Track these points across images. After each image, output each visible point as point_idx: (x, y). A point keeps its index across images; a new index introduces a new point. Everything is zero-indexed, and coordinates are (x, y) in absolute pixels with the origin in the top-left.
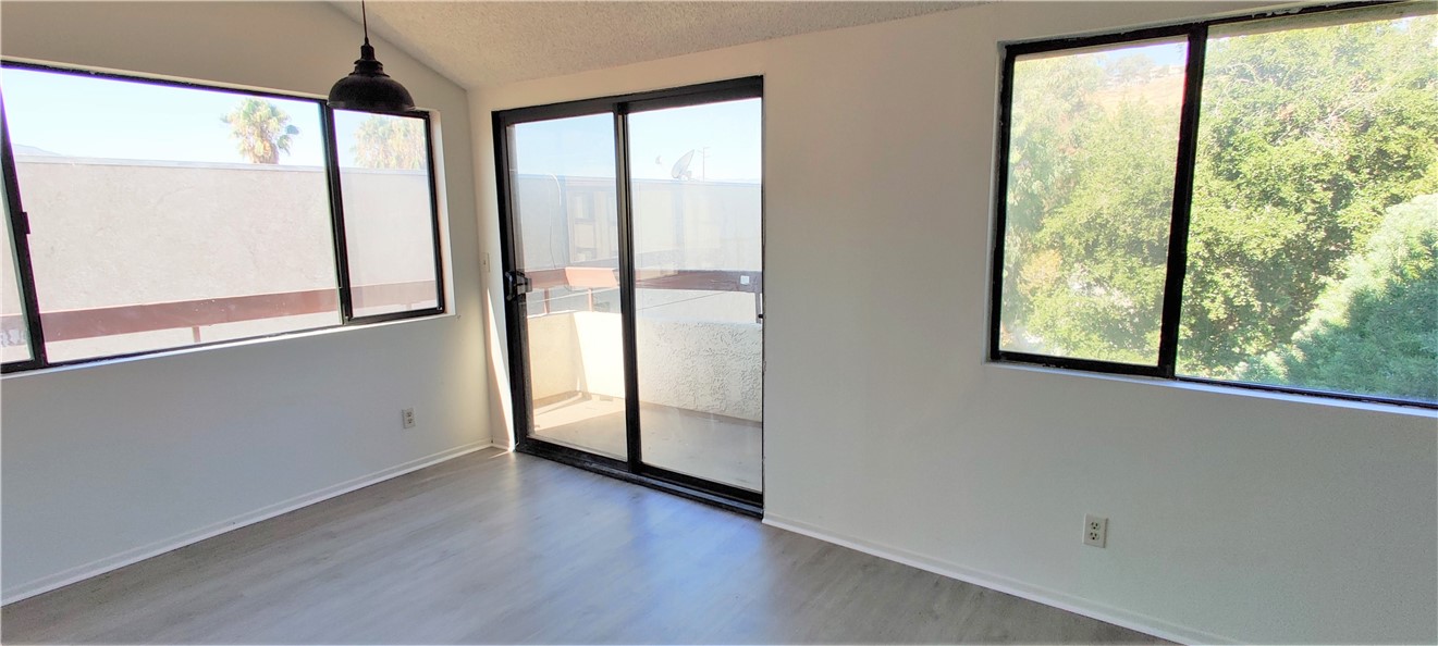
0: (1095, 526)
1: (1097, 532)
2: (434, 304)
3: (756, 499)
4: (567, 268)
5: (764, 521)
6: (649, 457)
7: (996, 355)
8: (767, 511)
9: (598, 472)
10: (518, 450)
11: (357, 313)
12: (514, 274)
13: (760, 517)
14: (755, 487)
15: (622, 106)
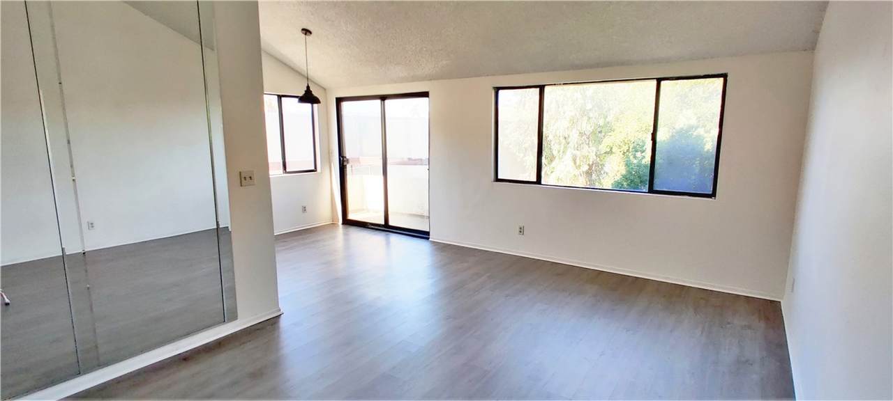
0: (521, 228)
1: (521, 231)
2: (313, 168)
3: (428, 233)
4: (360, 157)
5: (430, 239)
6: (391, 223)
7: (497, 180)
8: (431, 237)
9: (372, 229)
10: (343, 224)
11: (287, 170)
12: (343, 157)
13: (428, 239)
14: (428, 230)
15: (383, 98)
